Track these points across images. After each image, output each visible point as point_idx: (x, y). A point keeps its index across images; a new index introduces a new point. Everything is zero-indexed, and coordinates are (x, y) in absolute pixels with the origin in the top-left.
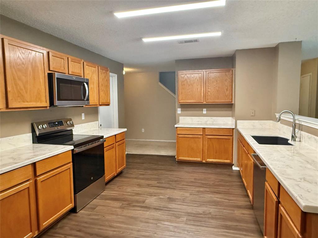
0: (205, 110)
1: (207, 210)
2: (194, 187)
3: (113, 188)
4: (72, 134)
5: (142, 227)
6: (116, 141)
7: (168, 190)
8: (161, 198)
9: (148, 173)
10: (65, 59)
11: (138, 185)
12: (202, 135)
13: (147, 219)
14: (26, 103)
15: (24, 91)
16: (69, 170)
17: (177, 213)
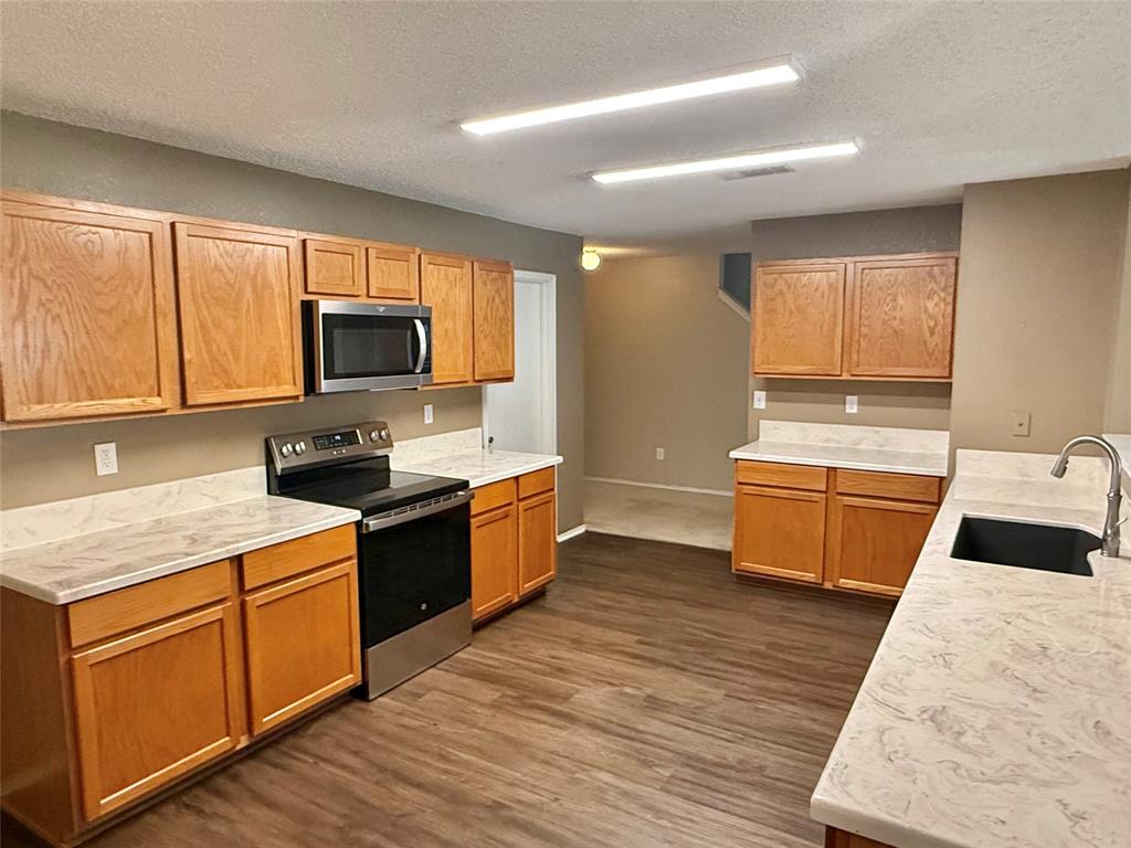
0: (852, 403)
1: (756, 757)
2: (751, 674)
3: (496, 640)
4: (388, 470)
5: (525, 775)
6: (521, 497)
7: (660, 670)
8: (626, 694)
9: (624, 606)
10: (356, 257)
11: (574, 641)
12: (826, 492)
13: (552, 752)
14: (235, 390)
15: (230, 356)
16: (344, 579)
17: (653, 749)
